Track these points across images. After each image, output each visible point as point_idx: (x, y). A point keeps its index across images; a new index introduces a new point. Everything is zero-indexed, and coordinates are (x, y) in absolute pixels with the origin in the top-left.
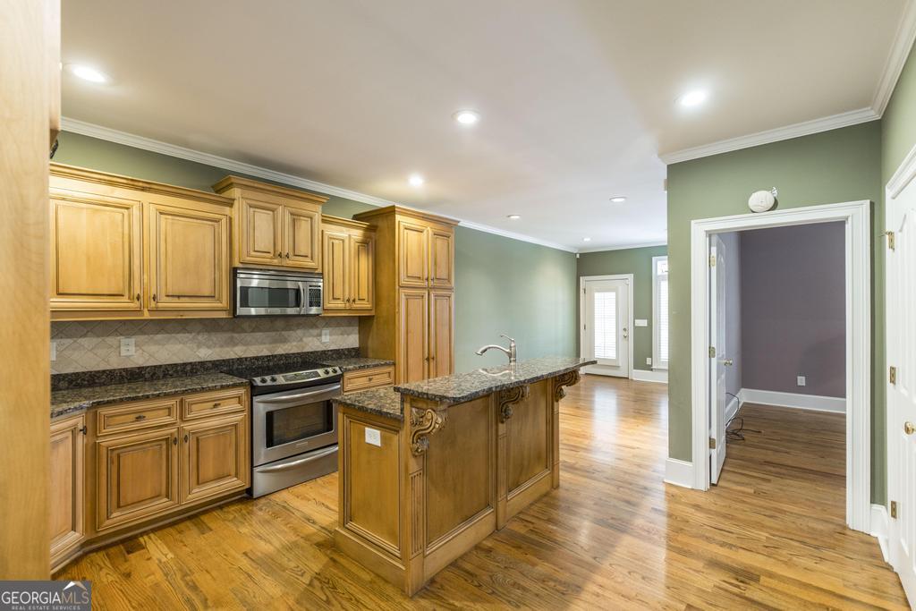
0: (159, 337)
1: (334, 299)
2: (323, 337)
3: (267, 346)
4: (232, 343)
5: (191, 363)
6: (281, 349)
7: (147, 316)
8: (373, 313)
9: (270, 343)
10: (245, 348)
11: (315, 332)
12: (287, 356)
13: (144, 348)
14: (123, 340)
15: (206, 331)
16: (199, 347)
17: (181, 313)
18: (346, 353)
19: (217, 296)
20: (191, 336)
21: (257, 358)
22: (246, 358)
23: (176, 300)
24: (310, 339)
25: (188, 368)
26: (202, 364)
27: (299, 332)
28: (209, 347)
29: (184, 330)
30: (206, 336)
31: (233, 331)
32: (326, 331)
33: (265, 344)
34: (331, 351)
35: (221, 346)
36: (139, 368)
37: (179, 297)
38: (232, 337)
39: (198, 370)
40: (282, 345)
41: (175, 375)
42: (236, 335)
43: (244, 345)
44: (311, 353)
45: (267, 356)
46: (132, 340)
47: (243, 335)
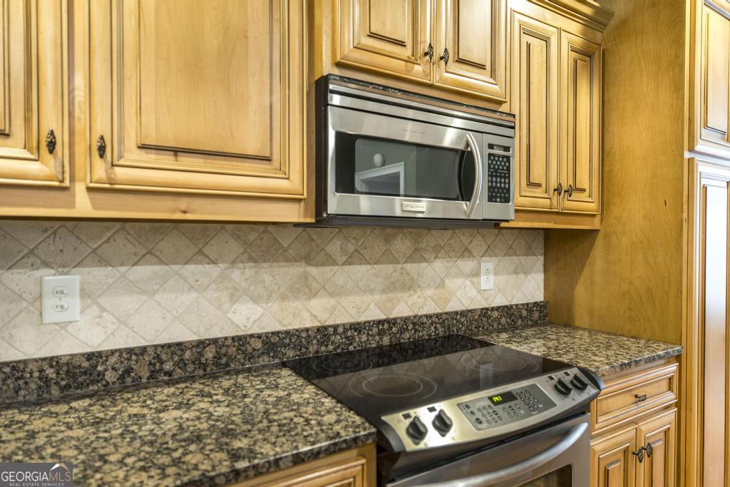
0: (143, 271)
1: (530, 184)
2: (483, 278)
3: (377, 297)
4: (306, 289)
5: (215, 341)
6: (406, 306)
7: (83, 205)
8: (595, 224)
9: (384, 291)
10: (332, 301)
11: (467, 265)
12: (416, 322)
13: (102, 301)
14: (50, 278)
15: (251, 259)
16: (234, 299)
17: (183, 203)
18: (524, 313)
19: (276, 157)
20: (214, 270)
21: (357, 327)
22: (336, 327)
23: (166, 160)
24: (459, 281)
25: (209, 353)
26: (241, 341)
27: (439, 266)
28: (256, 300)
29: (201, 256)
30: (248, 272)
31: (308, 259)
32: (488, 264)
33: (372, 291)
34: (498, 309)
35: (284, 298)
36: (90, 356)
37: (176, 151)
38: (306, 276)
39: (231, 359)
40: (406, 295)
41: (179, 373)
42: (313, 271)
43: (332, 294)
44: (463, 314)
45: (380, 322)
46: (74, 280)
47: (328, 270)
